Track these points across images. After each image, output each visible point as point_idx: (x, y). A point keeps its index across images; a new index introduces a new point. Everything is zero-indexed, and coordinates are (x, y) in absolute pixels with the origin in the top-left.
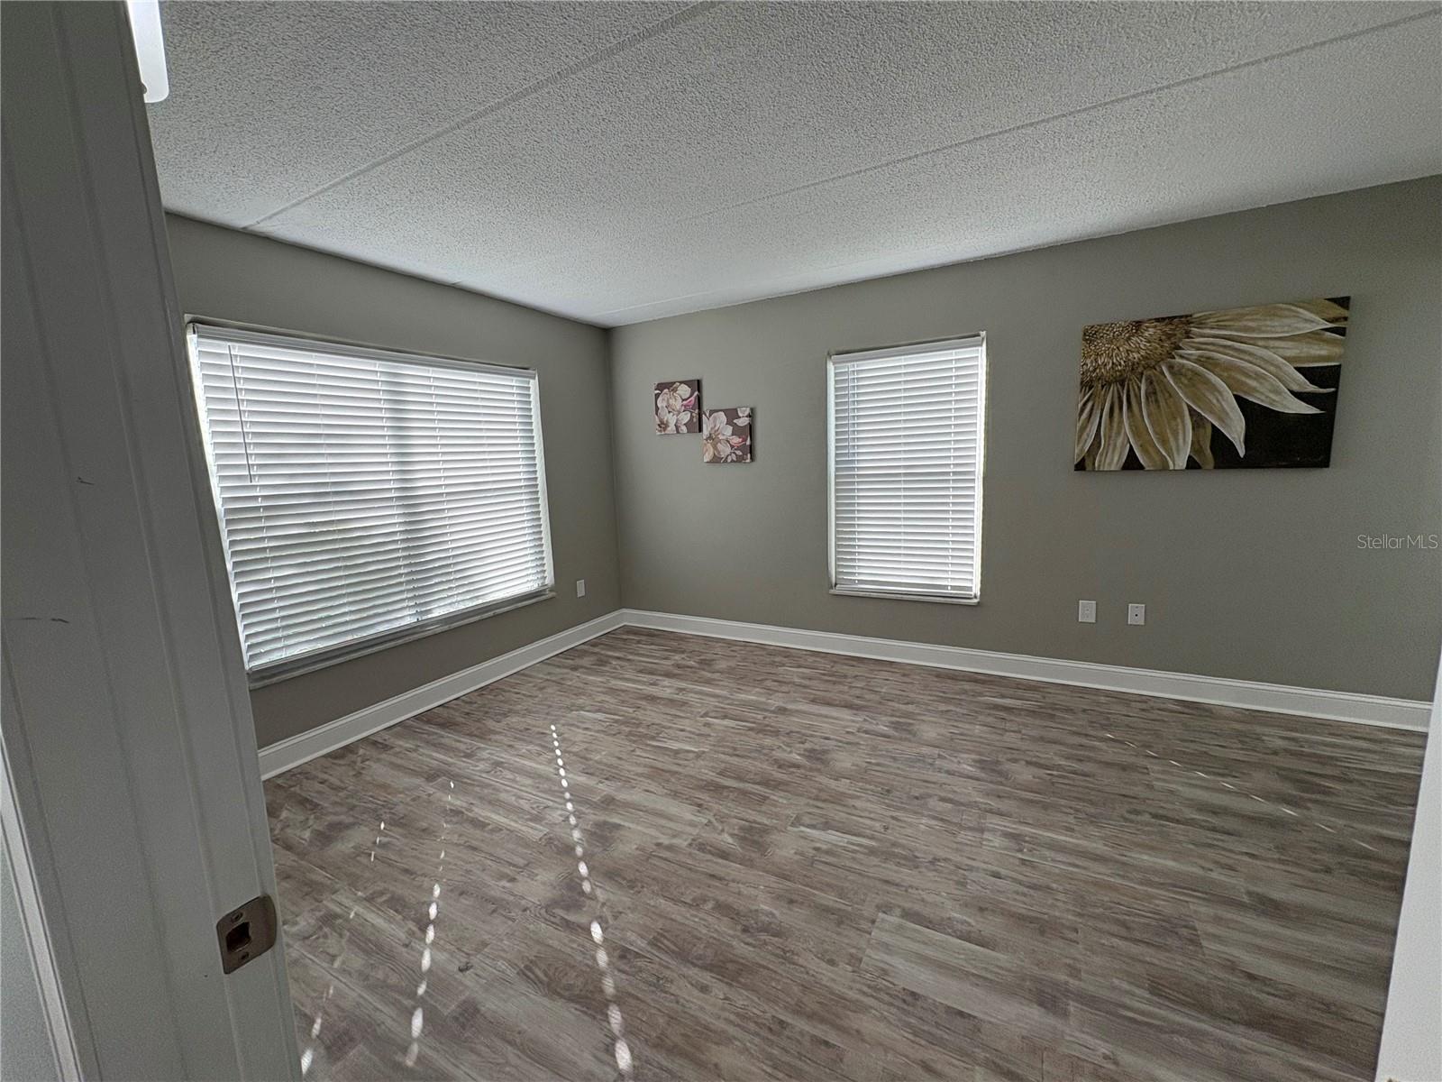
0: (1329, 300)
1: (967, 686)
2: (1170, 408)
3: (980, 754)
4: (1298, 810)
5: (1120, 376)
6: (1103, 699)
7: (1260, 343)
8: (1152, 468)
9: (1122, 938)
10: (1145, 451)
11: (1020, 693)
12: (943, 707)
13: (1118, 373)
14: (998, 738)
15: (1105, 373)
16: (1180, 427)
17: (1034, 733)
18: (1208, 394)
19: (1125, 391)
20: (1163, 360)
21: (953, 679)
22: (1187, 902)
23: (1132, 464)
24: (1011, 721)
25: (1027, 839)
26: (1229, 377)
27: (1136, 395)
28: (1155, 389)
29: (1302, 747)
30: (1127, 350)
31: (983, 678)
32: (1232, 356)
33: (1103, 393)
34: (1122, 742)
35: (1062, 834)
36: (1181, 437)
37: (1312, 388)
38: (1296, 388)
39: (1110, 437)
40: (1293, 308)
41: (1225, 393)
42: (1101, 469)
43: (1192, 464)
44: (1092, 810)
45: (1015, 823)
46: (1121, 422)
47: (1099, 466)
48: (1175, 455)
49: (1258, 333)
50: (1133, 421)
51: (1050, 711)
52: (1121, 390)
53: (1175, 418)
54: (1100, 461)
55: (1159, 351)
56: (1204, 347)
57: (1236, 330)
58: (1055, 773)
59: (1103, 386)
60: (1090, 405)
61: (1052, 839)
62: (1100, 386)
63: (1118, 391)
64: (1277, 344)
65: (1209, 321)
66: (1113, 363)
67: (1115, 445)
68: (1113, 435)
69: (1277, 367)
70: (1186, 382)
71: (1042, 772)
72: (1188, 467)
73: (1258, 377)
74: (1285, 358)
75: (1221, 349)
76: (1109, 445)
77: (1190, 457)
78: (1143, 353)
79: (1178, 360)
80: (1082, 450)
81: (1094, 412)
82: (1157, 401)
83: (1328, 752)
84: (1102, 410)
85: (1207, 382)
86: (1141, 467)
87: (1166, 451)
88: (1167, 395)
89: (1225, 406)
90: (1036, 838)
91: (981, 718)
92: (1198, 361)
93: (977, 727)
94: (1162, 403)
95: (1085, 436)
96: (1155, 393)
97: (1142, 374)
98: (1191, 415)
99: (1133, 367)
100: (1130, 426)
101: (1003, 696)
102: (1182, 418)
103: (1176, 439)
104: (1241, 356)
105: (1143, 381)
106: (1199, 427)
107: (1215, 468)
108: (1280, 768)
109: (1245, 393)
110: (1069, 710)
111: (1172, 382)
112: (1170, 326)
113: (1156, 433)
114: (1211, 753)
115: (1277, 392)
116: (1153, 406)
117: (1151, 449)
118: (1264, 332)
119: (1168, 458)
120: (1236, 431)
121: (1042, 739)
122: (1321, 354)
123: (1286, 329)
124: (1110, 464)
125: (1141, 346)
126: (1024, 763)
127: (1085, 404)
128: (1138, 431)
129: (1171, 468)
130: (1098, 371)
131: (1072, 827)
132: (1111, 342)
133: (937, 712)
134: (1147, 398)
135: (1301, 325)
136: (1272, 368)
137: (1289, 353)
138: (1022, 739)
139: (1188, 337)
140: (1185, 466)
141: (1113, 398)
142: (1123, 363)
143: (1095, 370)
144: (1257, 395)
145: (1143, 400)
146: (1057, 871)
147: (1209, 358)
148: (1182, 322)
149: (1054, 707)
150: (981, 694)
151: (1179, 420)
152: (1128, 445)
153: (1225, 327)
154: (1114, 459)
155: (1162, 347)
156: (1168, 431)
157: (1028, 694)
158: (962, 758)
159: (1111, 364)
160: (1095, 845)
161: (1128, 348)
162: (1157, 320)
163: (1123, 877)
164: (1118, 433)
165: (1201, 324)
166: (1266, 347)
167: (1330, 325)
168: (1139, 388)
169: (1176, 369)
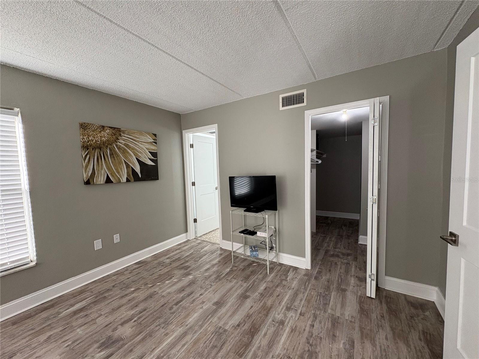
0: (153, 134)
1: (44, 315)
2: (118, 160)
3: (96, 342)
4: (191, 275)
5: (99, 146)
6: (114, 278)
7: (140, 143)
8: (116, 182)
9: (219, 351)
10: (113, 176)
11: (79, 298)
12: (43, 338)
13: (98, 145)
14: (95, 326)
15: (93, 144)
16: (122, 167)
17: (107, 310)
18: (129, 156)
19: (102, 152)
20: (114, 142)
21: (29, 317)
22: (211, 322)
23: (108, 181)
24: (91, 313)
25: (162, 355)
26: (134, 152)
27: (106, 154)
28: (112, 153)
29: (172, 259)
30: (100, 136)
31: (47, 305)
32: (134, 145)
33: (93, 152)
34: (139, 289)
35: (167, 339)
36: (123, 171)
37: (152, 158)
38: (149, 157)
39: (99, 170)
40: (146, 134)
41: (133, 157)
42: (97, 183)
43: (128, 180)
44: (162, 320)
45: (150, 354)
46: (102, 165)
47: (96, 182)
48: (122, 177)
49: (139, 139)
50: (107, 164)
51: (101, 296)
52: (100, 151)
53: (120, 164)
54: (96, 180)
55: (112, 139)
56: (126, 140)
57: (133, 137)
58: (135, 319)
59: (93, 149)
60: (88, 156)
61: (168, 344)
62: (91, 149)
63: (99, 151)
64: (144, 143)
65: (126, 132)
66: (96, 140)
67: (101, 173)
68: (100, 169)
69: (144, 150)
70: (122, 152)
71: (131, 323)
72: (127, 181)
73: (141, 153)
74: (146, 148)
75: (130, 142)
76: (99, 173)
77: (127, 178)
78: (106, 138)
79: (118, 143)
80: (88, 175)
81: (91, 159)
82: (114, 158)
83: (177, 257)
84: (94, 159)
85: (128, 153)
86: (112, 182)
87: (119, 175)
88: (117, 156)
89: (134, 161)
90: (164, 351)
91: (74, 324)
92: (125, 145)
93: (78, 330)
94: (116, 158)
95: (88, 169)
96: (113, 154)
97: (107, 146)
98: (125, 163)
99: (104, 143)
100: (106, 166)
101: (72, 305)
102: (123, 164)
103: (122, 171)
104: (136, 146)
105: (108, 149)
106: (128, 167)
107: (134, 181)
108: (177, 267)
109: (139, 157)
110: (108, 290)
111: (118, 151)
112: (114, 131)
113: (115, 169)
114: (161, 274)
115: (145, 158)
116: (113, 159)
117: (114, 175)
118: (140, 139)
119: (120, 178)
120: (138, 169)
121: (114, 310)
122: (153, 148)
123: (145, 140)
124: (100, 181)
125: (105, 135)
126: (120, 326)
127: (86, 156)
128: (109, 168)
129: (122, 182)
130: (90, 142)
131: (166, 333)
132: (93, 131)
133: (41, 344)
134: (110, 156)
135: (148, 139)
136: (143, 151)
137: (147, 147)
138: (106, 317)
139: (121, 136)
140: (126, 181)
141: (97, 155)
142: (99, 141)
143: (88, 142)
144: (141, 158)
145: (109, 156)
146: (184, 354)
147: (127, 144)
148: (118, 130)
149: (100, 293)
150: (59, 313)
151: (122, 165)
152: (106, 174)
153: (130, 135)
154: (101, 179)
155: (113, 138)
156: (119, 169)
157: (83, 296)
158: (91, 353)
159: (95, 141)
160: (178, 331)
161: (101, 135)
162: (110, 127)
163: (195, 332)
164: (102, 169)
165: (124, 132)
166: (141, 144)
167: (154, 141)
168: (107, 152)
169: (118, 146)
